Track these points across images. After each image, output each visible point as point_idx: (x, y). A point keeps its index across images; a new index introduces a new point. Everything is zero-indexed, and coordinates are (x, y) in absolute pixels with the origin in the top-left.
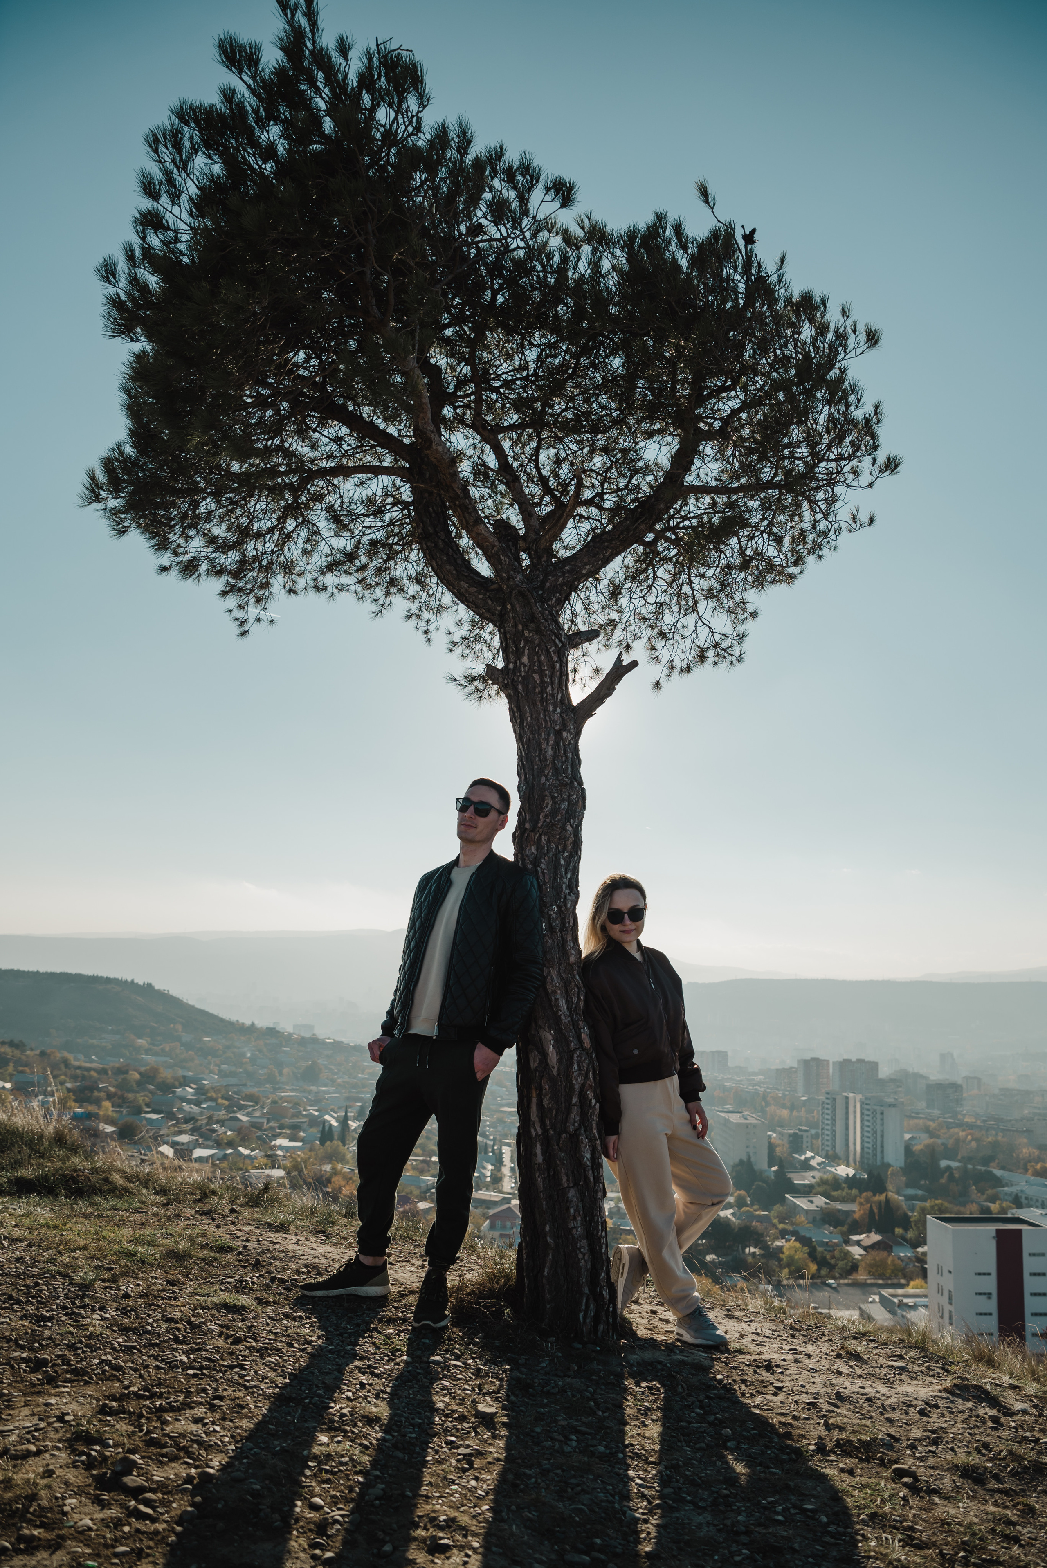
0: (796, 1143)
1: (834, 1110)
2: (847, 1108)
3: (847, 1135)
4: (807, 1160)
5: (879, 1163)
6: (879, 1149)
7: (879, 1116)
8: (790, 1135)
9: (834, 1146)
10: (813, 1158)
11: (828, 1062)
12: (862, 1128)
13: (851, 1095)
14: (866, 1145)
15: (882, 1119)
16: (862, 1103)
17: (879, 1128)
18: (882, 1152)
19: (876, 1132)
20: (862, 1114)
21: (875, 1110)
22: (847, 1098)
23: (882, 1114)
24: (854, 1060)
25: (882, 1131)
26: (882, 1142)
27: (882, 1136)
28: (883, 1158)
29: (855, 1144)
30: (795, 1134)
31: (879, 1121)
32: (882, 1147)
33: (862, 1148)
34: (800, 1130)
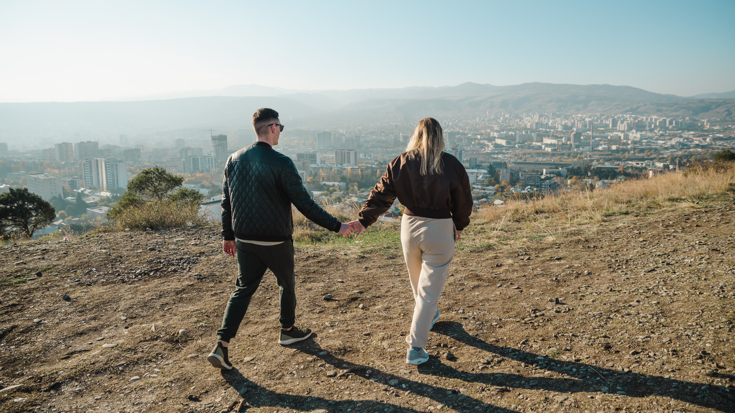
0: (73, 184)
1: (91, 167)
2: (97, 165)
3: (98, 178)
4: (82, 191)
5: (116, 188)
6: (116, 182)
7: (115, 167)
8: (69, 181)
9: (92, 184)
10: (85, 190)
11: (71, 144)
12: (106, 174)
13: (99, 159)
14: (109, 181)
15: (117, 168)
16: (105, 162)
17: (115, 172)
18: (118, 183)
19: (114, 175)
20: (106, 167)
21: (113, 165)
22: (97, 160)
23: (116, 166)
24: (86, 142)
25: (117, 174)
26: (117, 178)
27: (117, 176)
28: (118, 186)
29: (103, 181)
30: (72, 181)
31: (115, 169)
32: (117, 181)
33: (107, 182)
34: (74, 178)
